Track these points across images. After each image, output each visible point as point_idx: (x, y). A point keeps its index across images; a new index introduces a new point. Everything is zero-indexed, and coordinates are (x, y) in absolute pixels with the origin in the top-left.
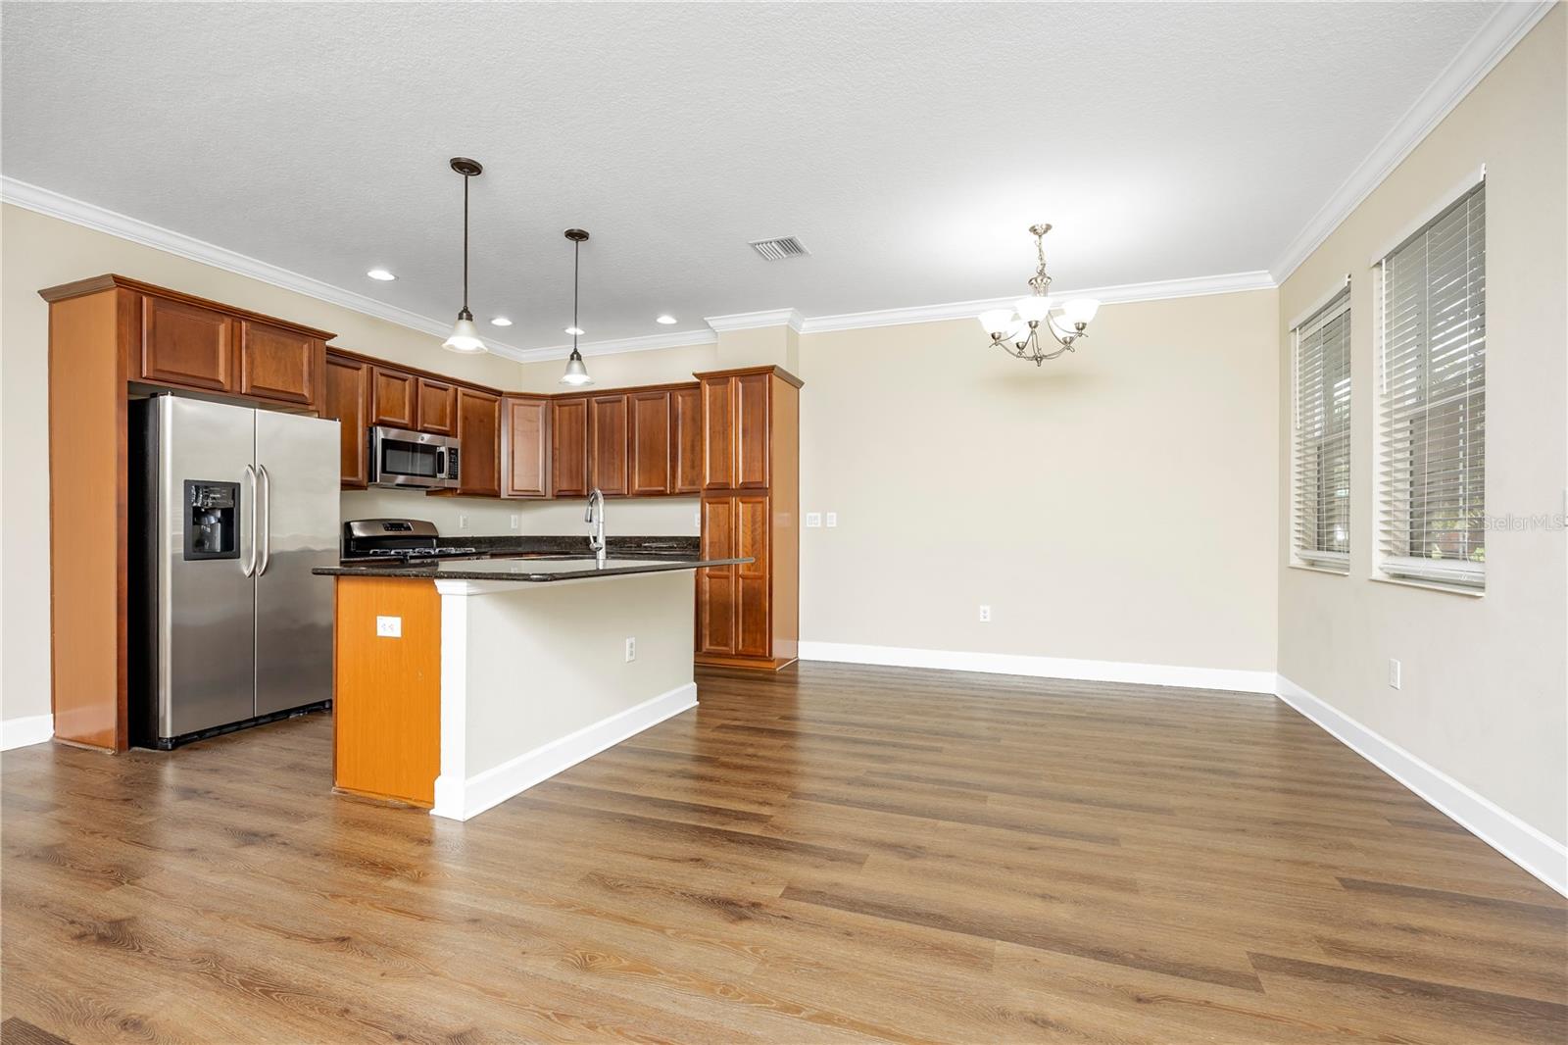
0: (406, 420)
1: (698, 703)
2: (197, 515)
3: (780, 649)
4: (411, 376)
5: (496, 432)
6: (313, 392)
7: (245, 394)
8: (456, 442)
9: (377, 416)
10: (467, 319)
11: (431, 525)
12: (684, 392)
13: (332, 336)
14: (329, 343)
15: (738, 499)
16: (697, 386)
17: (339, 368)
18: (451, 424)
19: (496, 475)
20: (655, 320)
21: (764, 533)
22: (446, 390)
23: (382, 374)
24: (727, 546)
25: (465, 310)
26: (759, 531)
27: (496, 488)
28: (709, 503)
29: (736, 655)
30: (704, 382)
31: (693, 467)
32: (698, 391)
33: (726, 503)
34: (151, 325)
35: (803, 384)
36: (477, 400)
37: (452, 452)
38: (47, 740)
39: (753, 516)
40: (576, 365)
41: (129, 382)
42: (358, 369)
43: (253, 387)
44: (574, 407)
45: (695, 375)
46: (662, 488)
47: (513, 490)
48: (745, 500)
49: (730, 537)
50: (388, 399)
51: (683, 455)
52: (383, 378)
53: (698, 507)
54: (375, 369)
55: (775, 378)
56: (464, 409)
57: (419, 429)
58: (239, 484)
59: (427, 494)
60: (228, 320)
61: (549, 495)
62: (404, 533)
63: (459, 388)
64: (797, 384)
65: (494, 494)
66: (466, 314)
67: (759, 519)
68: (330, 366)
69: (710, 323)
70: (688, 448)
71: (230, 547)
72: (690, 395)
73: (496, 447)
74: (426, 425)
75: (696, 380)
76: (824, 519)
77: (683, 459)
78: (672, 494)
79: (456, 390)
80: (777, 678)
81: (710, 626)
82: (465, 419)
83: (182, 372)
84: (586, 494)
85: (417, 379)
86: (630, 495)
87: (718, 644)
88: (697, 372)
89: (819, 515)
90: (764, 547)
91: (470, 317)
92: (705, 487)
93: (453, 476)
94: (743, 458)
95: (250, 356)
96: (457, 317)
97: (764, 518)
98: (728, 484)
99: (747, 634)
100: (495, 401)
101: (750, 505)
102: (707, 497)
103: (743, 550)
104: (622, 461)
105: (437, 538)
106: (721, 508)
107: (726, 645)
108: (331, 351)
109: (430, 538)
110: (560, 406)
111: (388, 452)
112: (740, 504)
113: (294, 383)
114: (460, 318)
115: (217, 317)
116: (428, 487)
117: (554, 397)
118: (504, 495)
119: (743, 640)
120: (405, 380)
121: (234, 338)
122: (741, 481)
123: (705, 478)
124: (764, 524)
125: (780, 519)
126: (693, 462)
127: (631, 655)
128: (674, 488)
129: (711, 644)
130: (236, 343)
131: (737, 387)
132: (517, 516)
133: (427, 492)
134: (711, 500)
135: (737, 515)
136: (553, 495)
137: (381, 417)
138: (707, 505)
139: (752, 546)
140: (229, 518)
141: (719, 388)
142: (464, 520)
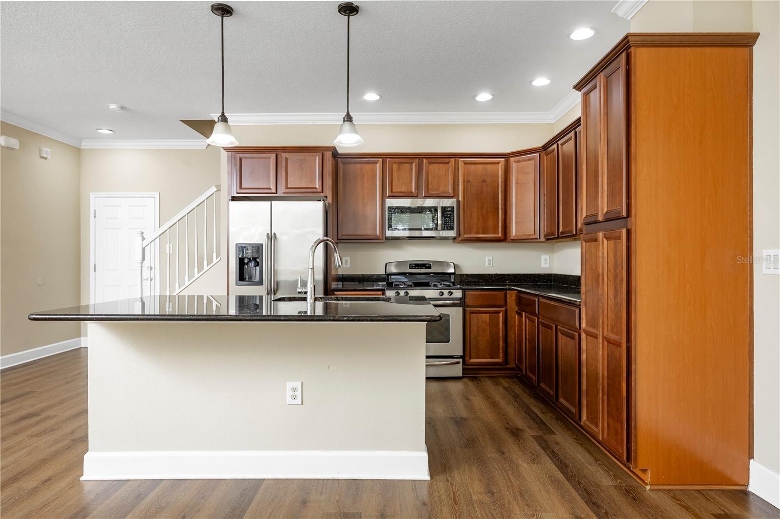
0: (414, 191)
4: (416, 159)
5: (500, 188)
6: (322, 185)
7: (283, 193)
8: (454, 202)
9: (390, 192)
11: (448, 265)
15: (603, 235)
17: (364, 165)
18: (452, 188)
22: (448, 163)
23: (394, 163)
27: (500, 234)
28: (585, 241)
30: (582, 93)
33: (596, 240)
36: (480, 165)
37: (448, 209)
39: (615, 256)
41: (232, 197)
42: (376, 163)
43: (288, 188)
44: (552, 153)
47: (514, 235)
48: (608, 235)
50: (399, 179)
54: (388, 160)
57: (423, 195)
58: (262, 244)
60: (274, 155)
61: (542, 237)
63: (461, 159)
65: (501, 240)
67: (620, 261)
73: (500, 201)
74: (430, 192)
79: (458, 161)
81: (587, 395)
82: (467, 182)
83: (254, 187)
85: (422, 160)
92: (582, 221)
93: (449, 227)
94: (607, 178)
95: (286, 171)
97: (622, 259)
100: (499, 162)
101: (612, 242)
102: (584, 234)
105: (454, 274)
106: (593, 248)
109: (448, 274)
110: (546, 155)
112: (605, 241)
115: (269, 154)
117: (544, 149)
118: (508, 239)
119: (608, 426)
120: (412, 163)
121: (278, 163)
122: (606, 211)
124: (622, 268)
129: (587, 418)
130: (279, 166)
135: (603, 257)
137: (393, 192)
138: (584, 244)
141: (593, 94)
142: (489, 260)
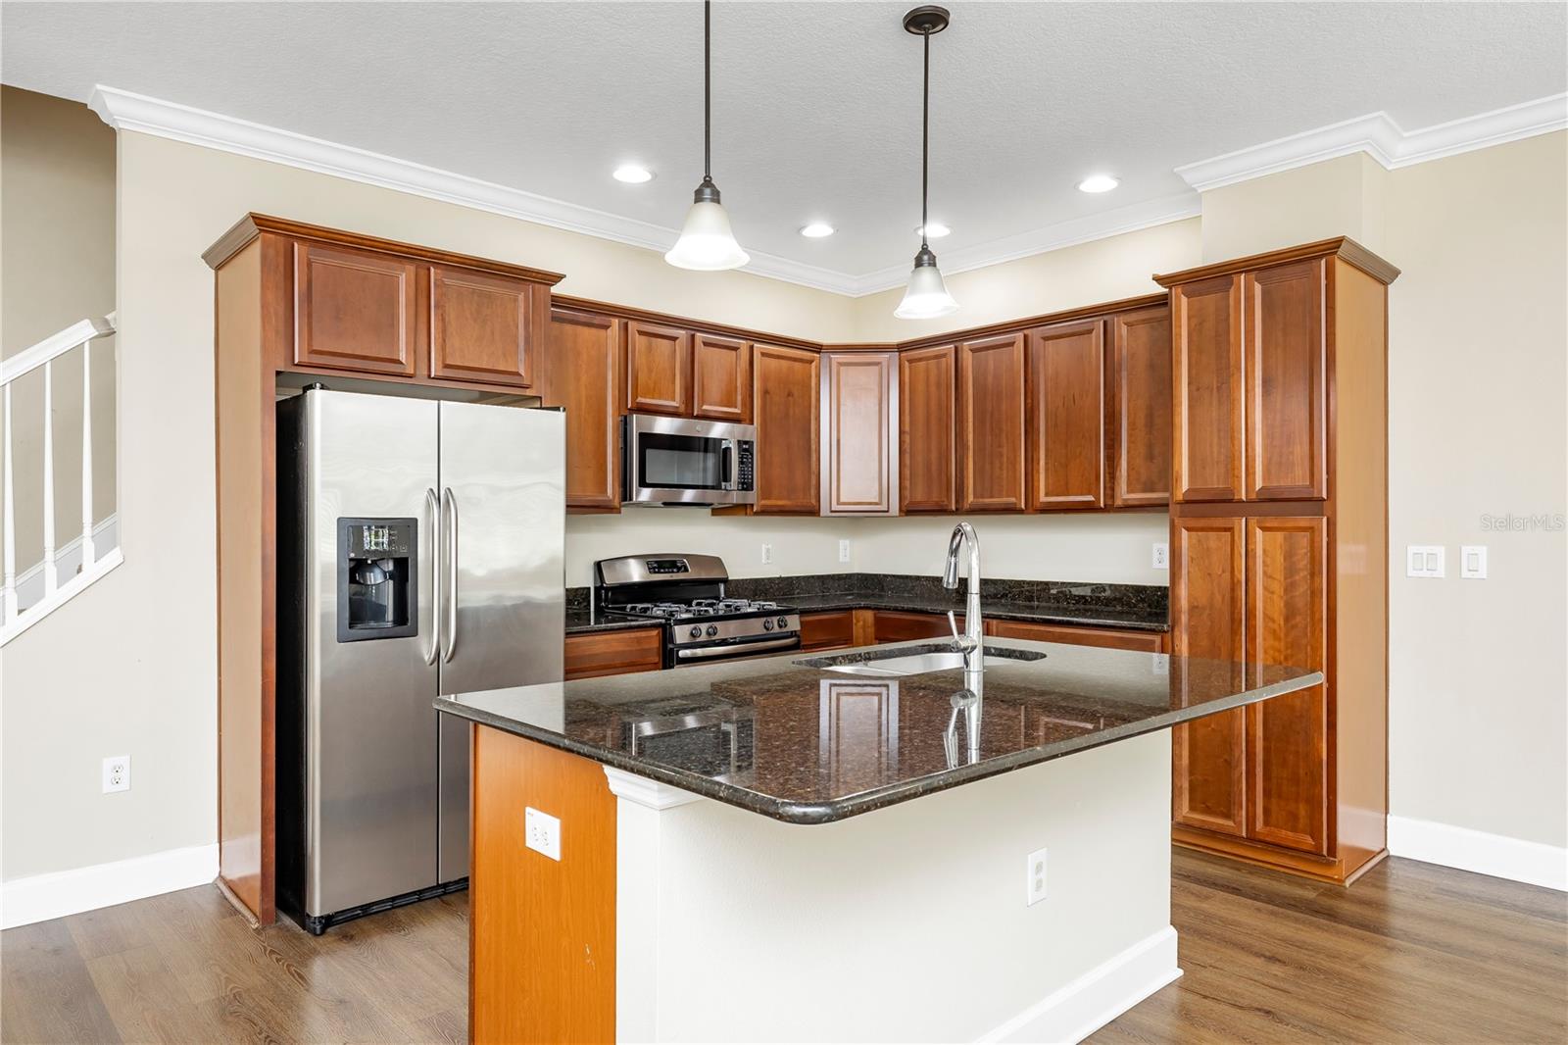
0: (676, 403)
1: (1180, 972)
2: (357, 569)
3: (1353, 828)
4: (683, 332)
5: (813, 410)
6: (531, 367)
7: (433, 378)
8: (751, 432)
9: (635, 396)
10: (713, 200)
11: (716, 562)
12: (1133, 317)
13: (559, 278)
14: (556, 290)
15: (1253, 521)
16: (1161, 301)
17: (580, 328)
18: (744, 404)
19: (814, 482)
20: (1076, 187)
21: (1315, 593)
22: (735, 349)
23: (641, 333)
24: (1227, 617)
25: (708, 182)
26: (1302, 589)
27: (813, 501)
28: (1188, 529)
29: (1248, 839)
30: (1176, 291)
31: (1150, 457)
32: (1160, 312)
33: (1226, 530)
34: (305, 286)
35: (1396, 273)
36: (783, 362)
37: (745, 448)
38: (211, 882)
39: (1289, 555)
40: (926, 273)
41: (278, 373)
42: (606, 327)
43: (447, 366)
44: (933, 362)
45: (1159, 280)
46: (1091, 498)
47: (838, 503)
48: (1271, 522)
49: (1234, 600)
50: (650, 371)
51: (1130, 436)
52: (643, 338)
53: (1165, 534)
54: (631, 324)
55: (1340, 267)
56: (765, 379)
57: (695, 414)
58: (416, 520)
59: (713, 515)
60: (411, 268)
61: (895, 509)
62: (681, 576)
63: (756, 345)
64: (1382, 275)
65: (813, 512)
66: (707, 191)
67: (1303, 563)
68: (556, 325)
69: (1187, 178)
70: (1141, 421)
71: (404, 617)
72: (1144, 321)
73: (813, 436)
74: (705, 407)
75: (1160, 290)
76: (1454, 560)
77: (1130, 442)
78: (1108, 509)
79: (752, 347)
80: (1346, 908)
81: (1191, 773)
82: (766, 392)
83: (350, 352)
84: (954, 508)
85: (693, 336)
86: (1030, 510)
87: (1208, 811)
88: (1163, 272)
89: (1441, 551)
90: (1315, 622)
91: (716, 198)
92: (1179, 496)
93: (746, 485)
94: (1265, 437)
95: (443, 319)
96: (693, 197)
97: (1314, 560)
98: (1232, 491)
99: (1274, 800)
100: (811, 362)
101: (1279, 536)
102: (1183, 515)
103: (1266, 627)
104: (1015, 450)
105: (725, 581)
106: (1214, 540)
107: (1227, 816)
108: (558, 301)
109: (715, 582)
110: (910, 361)
111: (649, 453)
112: (1259, 532)
113: (504, 355)
114: (699, 197)
115: (395, 264)
116: (712, 504)
117: (902, 348)
118: (824, 511)
119: (1267, 811)
120: (674, 339)
121: (422, 294)
122: (1259, 485)
123: (1179, 479)
124: (1314, 573)
125: (1349, 559)
126: (1150, 446)
127: (1039, 885)
128: (1113, 497)
129: (1192, 808)
130: (423, 301)
131: (1250, 292)
132: (847, 542)
133: (713, 509)
134: (1192, 523)
135: (1249, 554)
136: (900, 510)
137: (641, 400)
138: (1185, 533)
139: (1287, 619)
140: (402, 572)
141: (1210, 301)
142: (768, 550)
